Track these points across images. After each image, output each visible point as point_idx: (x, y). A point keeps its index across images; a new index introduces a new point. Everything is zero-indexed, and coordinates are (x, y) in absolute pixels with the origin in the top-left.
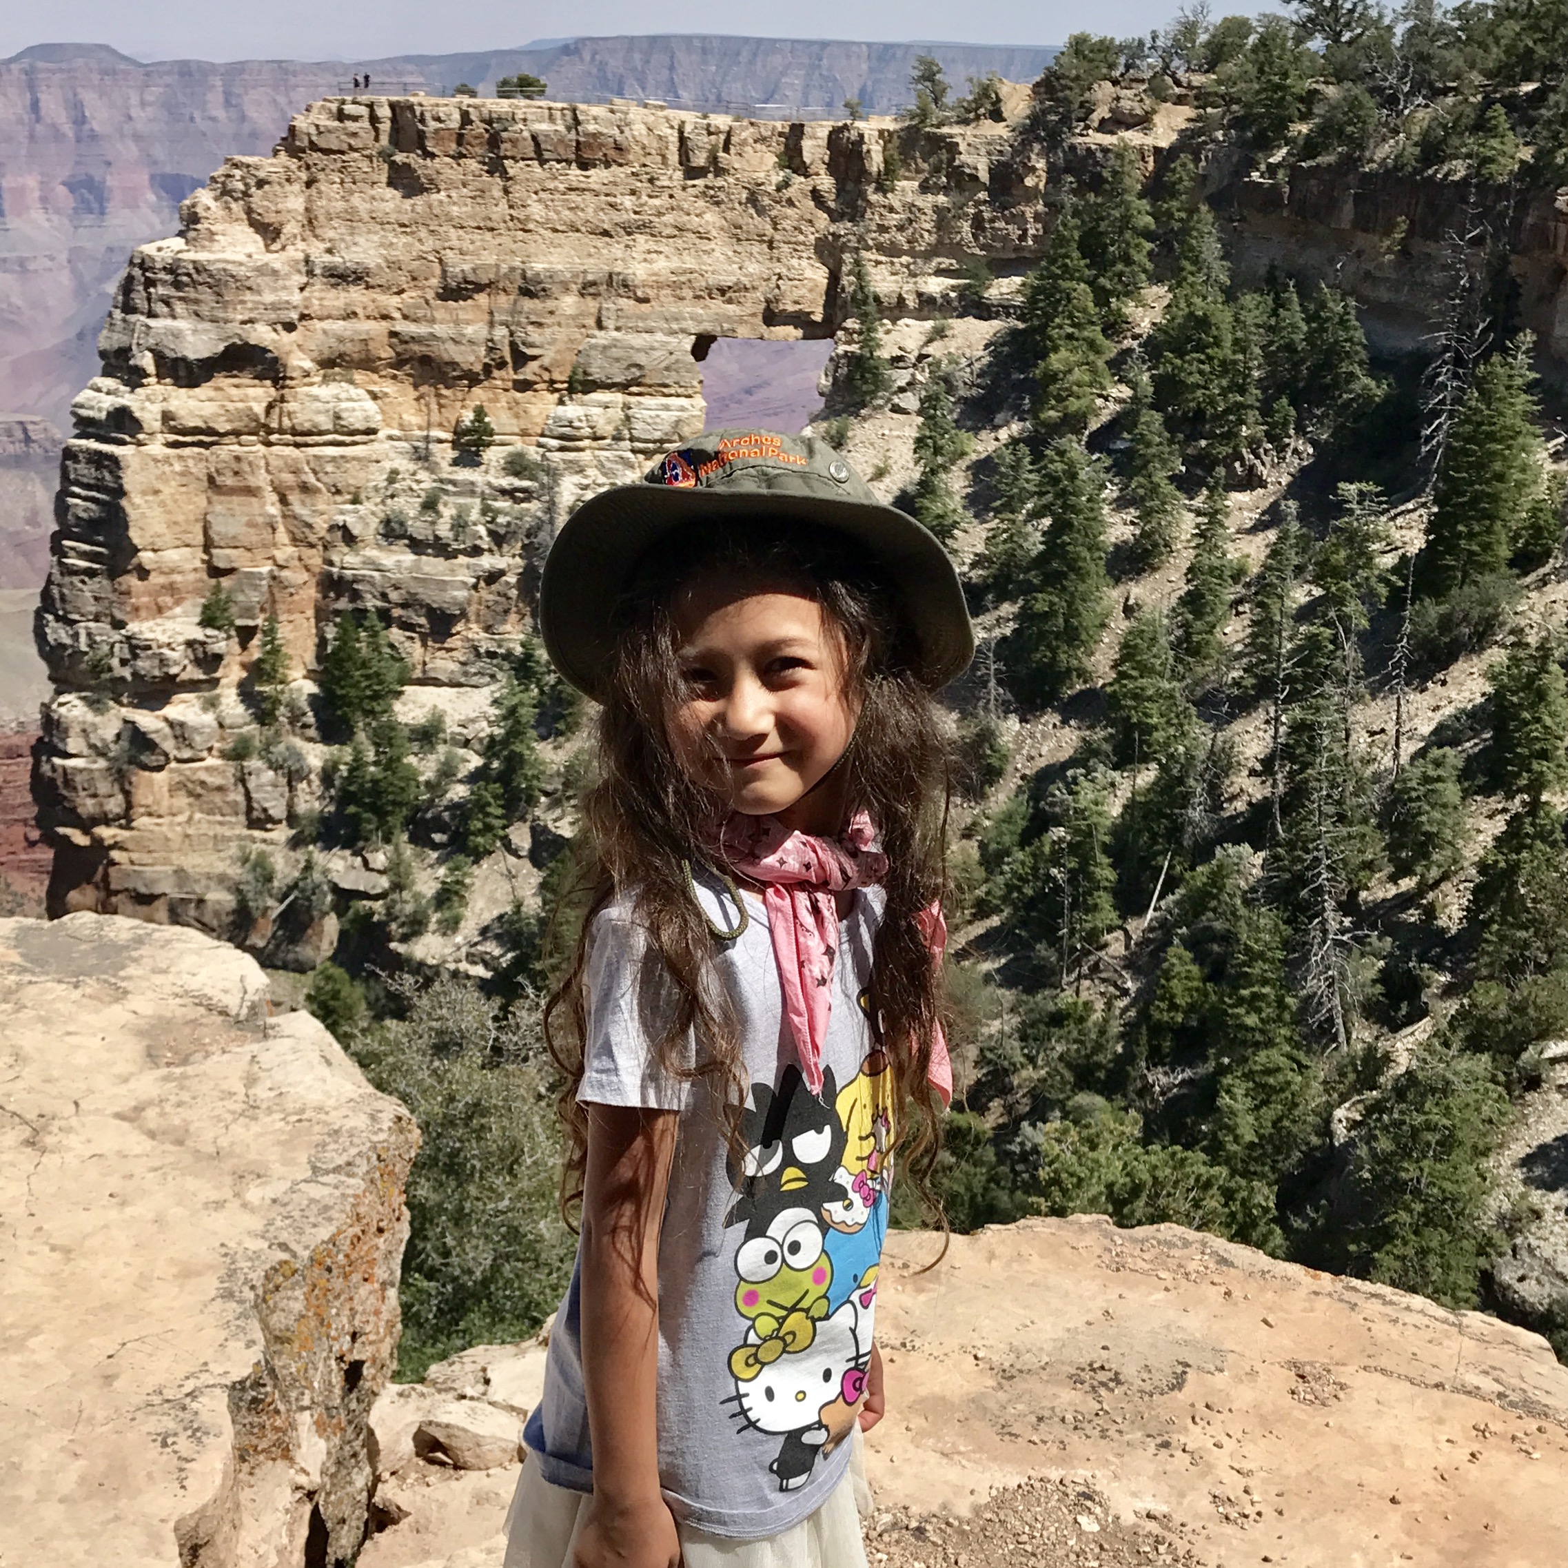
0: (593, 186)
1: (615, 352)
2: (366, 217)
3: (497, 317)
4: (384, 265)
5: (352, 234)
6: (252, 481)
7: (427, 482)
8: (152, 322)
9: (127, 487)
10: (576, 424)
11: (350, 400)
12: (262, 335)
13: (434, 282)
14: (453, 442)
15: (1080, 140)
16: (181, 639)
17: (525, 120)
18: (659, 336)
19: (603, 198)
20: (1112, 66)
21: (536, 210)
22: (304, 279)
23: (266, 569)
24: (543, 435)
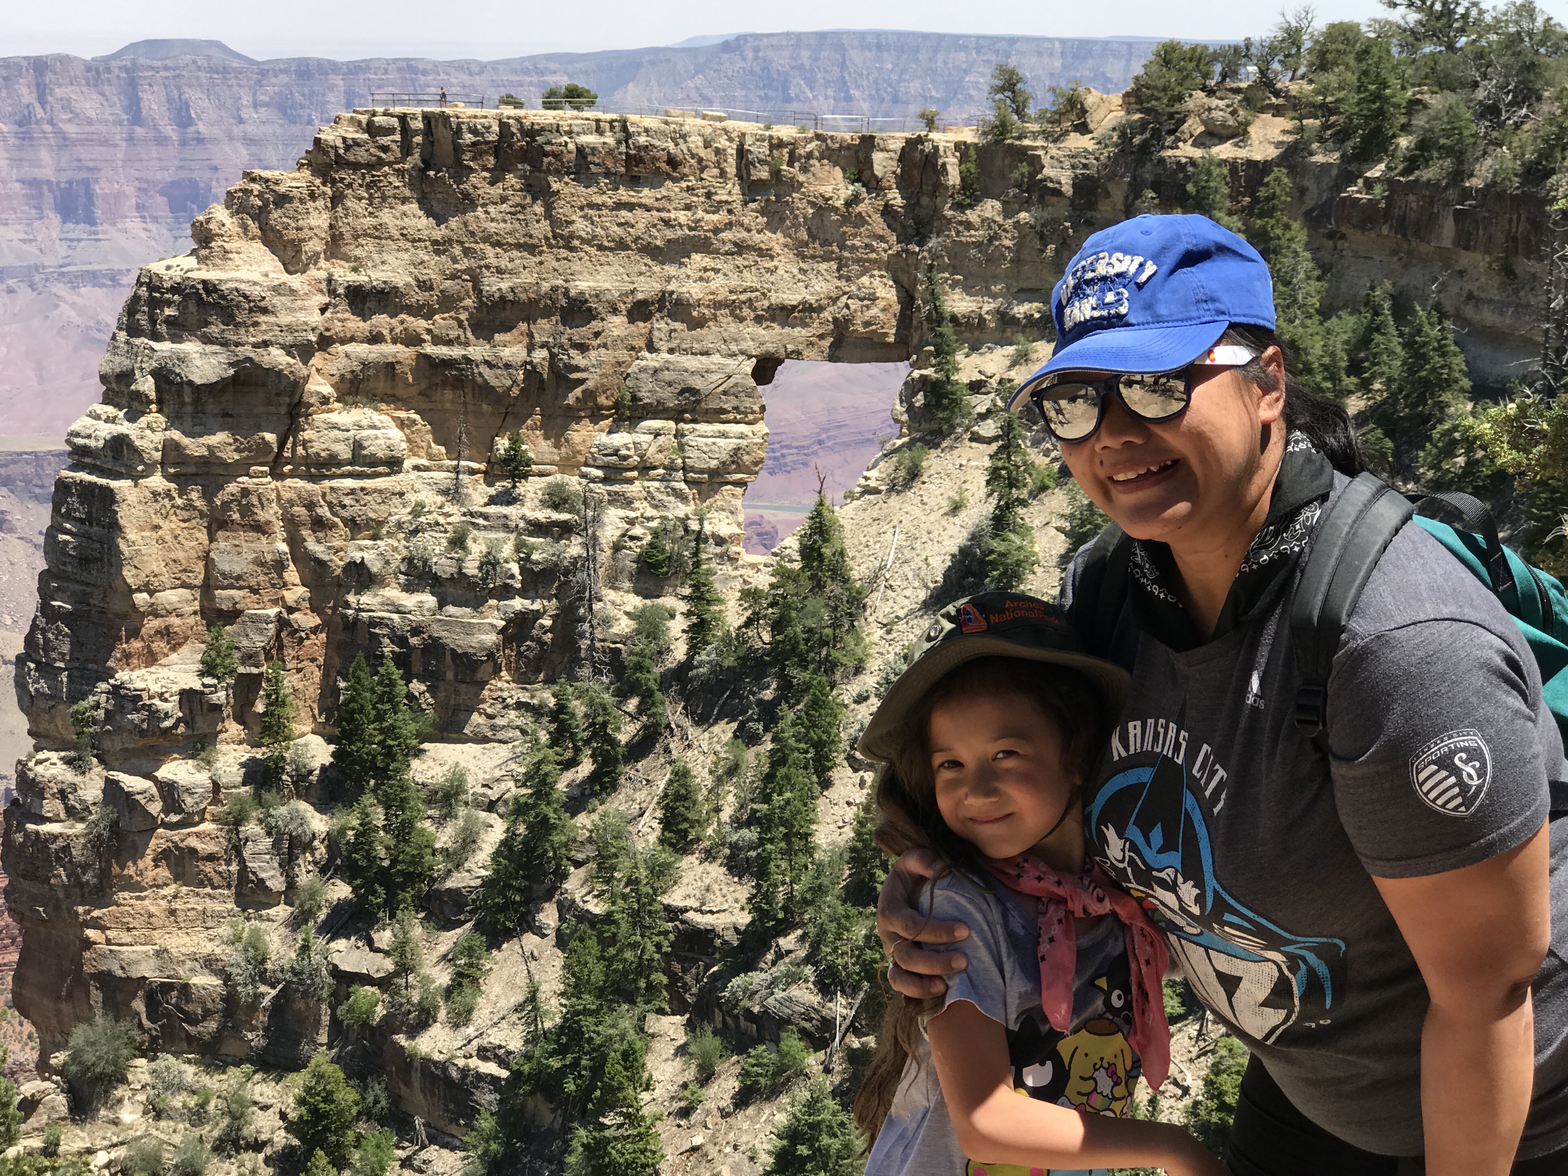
0: (643, 201)
1: (667, 376)
2: (396, 234)
3: (538, 339)
4: (414, 283)
5: (380, 252)
6: (262, 516)
7: (456, 514)
8: (156, 346)
9: (122, 522)
10: (624, 452)
11: (373, 427)
12: (277, 357)
13: (468, 302)
14: (485, 473)
15: (1170, 153)
16: (175, 688)
17: (569, 133)
18: (716, 358)
19: (654, 213)
20: (1206, 76)
21: (581, 226)
22: (326, 299)
23: (272, 612)
24: (586, 465)
